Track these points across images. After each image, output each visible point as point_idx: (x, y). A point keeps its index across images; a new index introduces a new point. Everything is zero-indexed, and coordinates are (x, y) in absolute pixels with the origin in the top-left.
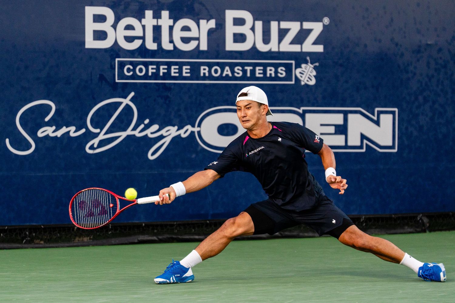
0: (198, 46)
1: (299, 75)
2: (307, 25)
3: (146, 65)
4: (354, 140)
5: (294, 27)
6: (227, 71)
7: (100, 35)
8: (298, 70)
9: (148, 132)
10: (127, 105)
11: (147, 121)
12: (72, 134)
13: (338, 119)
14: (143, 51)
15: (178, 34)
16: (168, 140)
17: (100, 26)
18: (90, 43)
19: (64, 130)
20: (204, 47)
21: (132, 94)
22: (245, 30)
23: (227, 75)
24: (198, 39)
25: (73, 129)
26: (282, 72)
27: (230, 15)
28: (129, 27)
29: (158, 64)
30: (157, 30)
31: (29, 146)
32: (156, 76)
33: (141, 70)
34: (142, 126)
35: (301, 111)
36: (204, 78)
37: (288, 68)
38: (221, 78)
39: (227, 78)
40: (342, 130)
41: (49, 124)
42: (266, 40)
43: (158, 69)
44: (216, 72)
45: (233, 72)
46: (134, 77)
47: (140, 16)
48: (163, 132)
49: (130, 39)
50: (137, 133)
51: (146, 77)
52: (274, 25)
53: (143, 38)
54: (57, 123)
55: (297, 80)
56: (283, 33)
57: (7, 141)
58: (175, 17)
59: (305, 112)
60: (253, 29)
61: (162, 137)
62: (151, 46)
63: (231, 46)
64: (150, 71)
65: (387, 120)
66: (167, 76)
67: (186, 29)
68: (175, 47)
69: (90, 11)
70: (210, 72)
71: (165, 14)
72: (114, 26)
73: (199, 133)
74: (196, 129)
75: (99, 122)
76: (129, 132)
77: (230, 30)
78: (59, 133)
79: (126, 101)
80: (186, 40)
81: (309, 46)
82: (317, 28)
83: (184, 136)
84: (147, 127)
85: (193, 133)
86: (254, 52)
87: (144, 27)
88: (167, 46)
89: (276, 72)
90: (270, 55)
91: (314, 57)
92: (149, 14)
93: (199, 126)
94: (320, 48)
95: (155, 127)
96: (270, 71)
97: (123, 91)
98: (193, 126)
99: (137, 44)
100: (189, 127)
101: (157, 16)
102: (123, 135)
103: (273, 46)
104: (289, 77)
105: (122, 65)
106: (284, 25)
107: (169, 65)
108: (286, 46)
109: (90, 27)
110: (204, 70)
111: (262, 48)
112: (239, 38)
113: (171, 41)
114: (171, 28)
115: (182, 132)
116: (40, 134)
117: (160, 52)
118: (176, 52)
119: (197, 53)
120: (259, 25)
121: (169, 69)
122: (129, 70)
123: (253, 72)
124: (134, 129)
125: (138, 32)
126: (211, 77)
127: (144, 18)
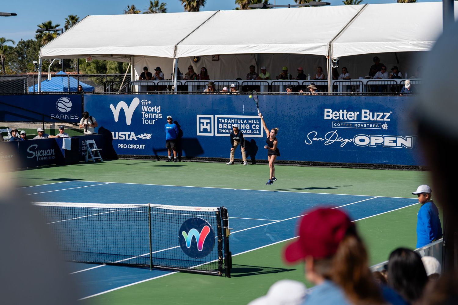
0: (354, 118)
1: (382, 127)
2: (385, 114)
3: (340, 123)
4: (399, 145)
5: (381, 114)
6: (362, 125)
7: (328, 116)
8: (382, 126)
9: (341, 140)
10: (335, 133)
11: (340, 137)
12: (321, 140)
13: (394, 139)
14: (339, 120)
15: (348, 116)
16: (346, 142)
17: (328, 114)
18: (326, 118)
19: (319, 139)
20: (356, 119)
21: (336, 130)
22: (367, 115)
23: (362, 126)
24: (354, 117)
25: (321, 139)
26: (378, 126)
27: (363, 111)
28: (336, 114)
29: (343, 123)
30: (343, 115)
31: (310, 143)
32: (343, 126)
33: (339, 125)
34: (339, 139)
35: (383, 136)
36: (356, 127)
37: (379, 125)
38: (360, 127)
39: (362, 127)
40: (395, 142)
41: (315, 137)
42: (373, 117)
43: (343, 124)
44: (359, 125)
45: (364, 126)
46: (337, 126)
47: (339, 111)
48: (344, 140)
49: (336, 117)
50: (338, 140)
51: (340, 126)
52: (375, 114)
53: (339, 117)
54: (317, 137)
55: (382, 128)
56: (378, 116)
57: (305, 141)
58: (348, 111)
59: (384, 137)
60: (369, 114)
61: (344, 142)
62: (341, 118)
63: (363, 119)
64: (341, 125)
65: (409, 140)
66: (346, 126)
67: (351, 114)
68: (348, 119)
69: (326, 110)
70: (357, 125)
71: (345, 111)
72: (332, 114)
73: (354, 141)
74: (353, 140)
75: (328, 137)
76: (336, 140)
77: (363, 115)
78: (318, 140)
79: (335, 132)
80: (351, 117)
81: (385, 119)
82: (388, 114)
83: (350, 142)
84: (340, 139)
85: (352, 141)
86: (369, 120)
87: (340, 114)
88: (345, 119)
89: (376, 126)
90: (374, 121)
91: (387, 122)
92: (341, 110)
93: (354, 139)
94: (389, 120)
95: (343, 139)
96: (374, 126)
97: (334, 130)
98: (353, 139)
99: (338, 118)
100: (351, 139)
101: (343, 111)
102: (334, 141)
103: (375, 119)
104: (380, 127)
105: (334, 123)
106: (378, 113)
107: (346, 123)
108: (379, 119)
109: (326, 114)
110: (356, 125)
111: (372, 119)
112: (365, 117)
113: (347, 117)
114: (347, 114)
115: (349, 140)
116: (313, 140)
117: (344, 120)
118: (348, 120)
119: (354, 120)
120: (371, 113)
121: (346, 125)
122: (335, 125)
123: (369, 126)
124: (337, 139)
125: (338, 115)
126: (357, 127)
127: (340, 111)
